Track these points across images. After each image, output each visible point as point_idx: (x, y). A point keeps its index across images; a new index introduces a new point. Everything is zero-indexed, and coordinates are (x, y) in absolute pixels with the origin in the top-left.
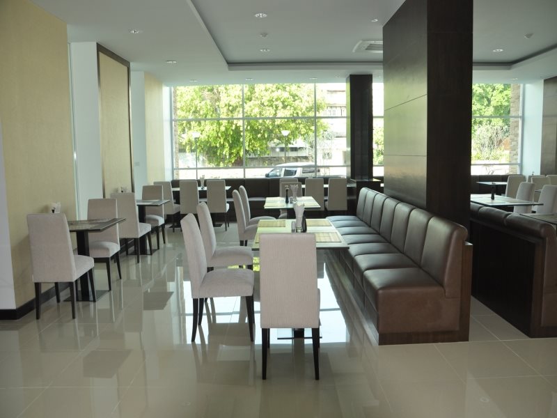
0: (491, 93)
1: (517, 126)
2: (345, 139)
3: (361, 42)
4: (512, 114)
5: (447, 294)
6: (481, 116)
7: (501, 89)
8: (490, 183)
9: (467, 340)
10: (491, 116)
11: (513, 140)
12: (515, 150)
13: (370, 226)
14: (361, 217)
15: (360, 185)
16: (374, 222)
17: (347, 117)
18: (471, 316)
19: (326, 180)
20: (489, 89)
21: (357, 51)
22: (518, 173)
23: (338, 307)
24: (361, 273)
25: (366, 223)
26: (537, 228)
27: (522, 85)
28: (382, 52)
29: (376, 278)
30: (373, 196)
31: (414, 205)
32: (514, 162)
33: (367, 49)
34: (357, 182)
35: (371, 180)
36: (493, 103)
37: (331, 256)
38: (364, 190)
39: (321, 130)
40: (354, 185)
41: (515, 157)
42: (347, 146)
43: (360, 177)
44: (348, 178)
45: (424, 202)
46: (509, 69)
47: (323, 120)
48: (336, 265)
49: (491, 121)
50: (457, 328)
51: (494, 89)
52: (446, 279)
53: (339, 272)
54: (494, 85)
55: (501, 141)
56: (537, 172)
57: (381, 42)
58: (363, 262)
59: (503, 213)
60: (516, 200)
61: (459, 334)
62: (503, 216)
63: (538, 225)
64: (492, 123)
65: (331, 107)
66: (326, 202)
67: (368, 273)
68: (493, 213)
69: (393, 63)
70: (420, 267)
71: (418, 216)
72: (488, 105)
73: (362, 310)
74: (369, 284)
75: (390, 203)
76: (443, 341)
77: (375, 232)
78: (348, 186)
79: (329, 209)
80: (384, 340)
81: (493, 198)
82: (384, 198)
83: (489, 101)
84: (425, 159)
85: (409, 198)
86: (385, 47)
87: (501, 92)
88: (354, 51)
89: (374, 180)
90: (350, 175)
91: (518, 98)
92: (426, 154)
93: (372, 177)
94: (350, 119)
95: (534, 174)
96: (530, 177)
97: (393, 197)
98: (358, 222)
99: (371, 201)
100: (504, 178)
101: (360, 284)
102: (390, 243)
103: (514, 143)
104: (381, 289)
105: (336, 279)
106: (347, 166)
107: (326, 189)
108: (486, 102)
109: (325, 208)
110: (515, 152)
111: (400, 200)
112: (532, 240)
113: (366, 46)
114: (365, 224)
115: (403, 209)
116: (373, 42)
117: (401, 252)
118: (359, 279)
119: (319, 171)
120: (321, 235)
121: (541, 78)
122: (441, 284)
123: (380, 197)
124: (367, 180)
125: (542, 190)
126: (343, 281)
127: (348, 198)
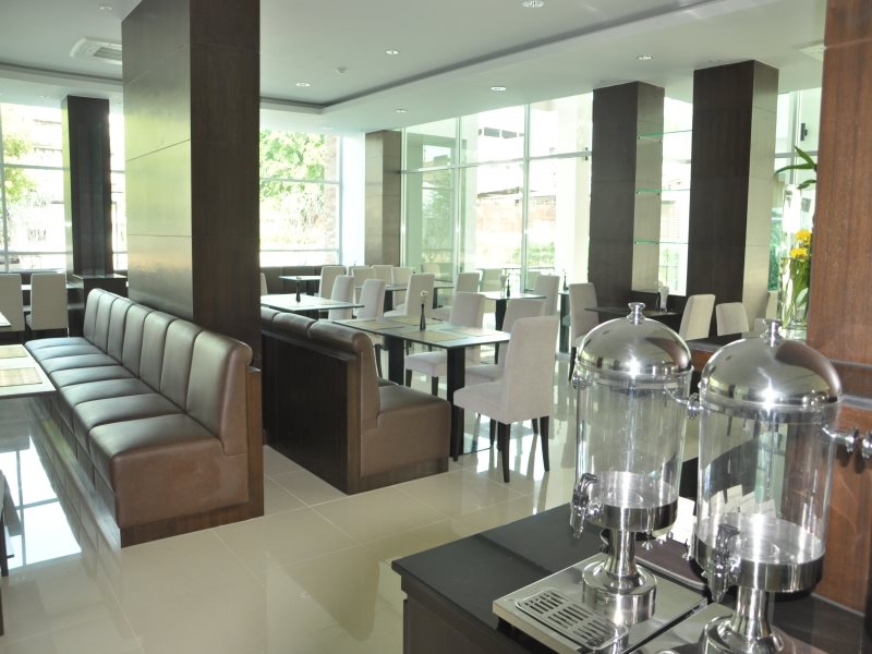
0: (303, 147)
1: (333, 196)
2: (63, 206)
3: (83, 40)
4: (327, 177)
5: (226, 450)
6: (290, 179)
7: (316, 142)
8: (294, 278)
9: (263, 514)
10: (304, 180)
11: (328, 215)
12: (331, 230)
13: (106, 353)
14: (90, 338)
15: (90, 285)
16: (113, 345)
17: (63, 169)
18: (265, 475)
19: (25, 278)
20: (301, 141)
21: (77, 54)
22: (337, 263)
23: (54, 495)
24: (86, 433)
25: (99, 348)
26: (348, 339)
27: (338, 138)
28: (120, 63)
29: (111, 438)
30: (110, 301)
31: (176, 315)
32: (330, 247)
33: (95, 55)
34: (85, 281)
35: (109, 276)
36: (307, 161)
37: (37, 409)
38: (95, 294)
39: (25, 191)
40: (80, 285)
41: (332, 240)
42: (66, 220)
43: (91, 271)
44: (69, 274)
45: (189, 309)
46: (319, 113)
47: (26, 172)
48: (46, 425)
49: (303, 188)
50: (246, 500)
51: (307, 142)
52: (223, 426)
53: (51, 434)
54: (308, 135)
55: (316, 217)
56: (361, 262)
57: (119, 47)
58: (89, 413)
59: (305, 321)
60: (331, 301)
61: (249, 506)
62: (306, 325)
63: (350, 336)
64: (306, 190)
65: (44, 149)
66: (29, 317)
67: (98, 431)
68: (292, 321)
69: (138, 83)
70: (185, 412)
71: (180, 332)
72: (300, 164)
73: (92, 495)
74: (99, 450)
75: (137, 312)
76: (226, 522)
77: (114, 362)
78: (68, 286)
79: (33, 328)
80: (130, 537)
81: (298, 300)
82: (128, 305)
83: (301, 157)
84: (189, 242)
85: (168, 303)
86: (125, 56)
87: (317, 145)
88: (72, 54)
89: (116, 276)
90: (72, 268)
91: (335, 156)
92: (190, 234)
93: (112, 272)
94: (69, 172)
95: (357, 265)
96: (350, 268)
97: (143, 303)
98: (86, 347)
99: (107, 311)
100: (316, 271)
101: (85, 448)
102: (139, 377)
103: (330, 220)
104: (119, 454)
105: (48, 449)
106: (67, 253)
107: (26, 293)
108: (297, 160)
109: (27, 326)
110: (331, 233)
111: (153, 307)
112: (344, 357)
113: (94, 51)
114: (98, 351)
115: (157, 321)
116: (106, 45)
117: (156, 392)
118: (82, 441)
119: (17, 261)
120: (23, 372)
121: (362, 130)
122: (217, 435)
123: (121, 303)
124: (103, 277)
125: (363, 287)
126: (59, 448)
127: (69, 307)
